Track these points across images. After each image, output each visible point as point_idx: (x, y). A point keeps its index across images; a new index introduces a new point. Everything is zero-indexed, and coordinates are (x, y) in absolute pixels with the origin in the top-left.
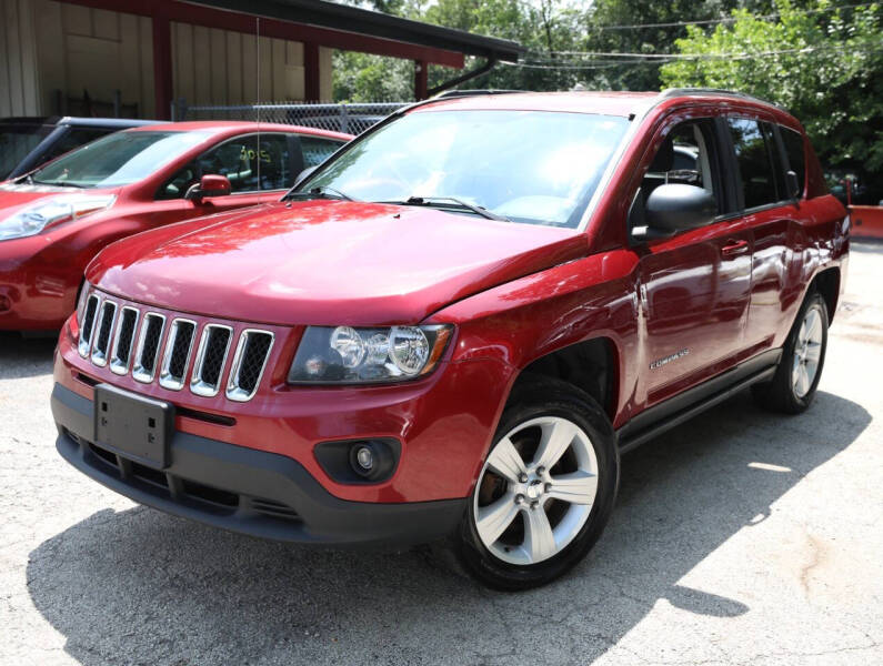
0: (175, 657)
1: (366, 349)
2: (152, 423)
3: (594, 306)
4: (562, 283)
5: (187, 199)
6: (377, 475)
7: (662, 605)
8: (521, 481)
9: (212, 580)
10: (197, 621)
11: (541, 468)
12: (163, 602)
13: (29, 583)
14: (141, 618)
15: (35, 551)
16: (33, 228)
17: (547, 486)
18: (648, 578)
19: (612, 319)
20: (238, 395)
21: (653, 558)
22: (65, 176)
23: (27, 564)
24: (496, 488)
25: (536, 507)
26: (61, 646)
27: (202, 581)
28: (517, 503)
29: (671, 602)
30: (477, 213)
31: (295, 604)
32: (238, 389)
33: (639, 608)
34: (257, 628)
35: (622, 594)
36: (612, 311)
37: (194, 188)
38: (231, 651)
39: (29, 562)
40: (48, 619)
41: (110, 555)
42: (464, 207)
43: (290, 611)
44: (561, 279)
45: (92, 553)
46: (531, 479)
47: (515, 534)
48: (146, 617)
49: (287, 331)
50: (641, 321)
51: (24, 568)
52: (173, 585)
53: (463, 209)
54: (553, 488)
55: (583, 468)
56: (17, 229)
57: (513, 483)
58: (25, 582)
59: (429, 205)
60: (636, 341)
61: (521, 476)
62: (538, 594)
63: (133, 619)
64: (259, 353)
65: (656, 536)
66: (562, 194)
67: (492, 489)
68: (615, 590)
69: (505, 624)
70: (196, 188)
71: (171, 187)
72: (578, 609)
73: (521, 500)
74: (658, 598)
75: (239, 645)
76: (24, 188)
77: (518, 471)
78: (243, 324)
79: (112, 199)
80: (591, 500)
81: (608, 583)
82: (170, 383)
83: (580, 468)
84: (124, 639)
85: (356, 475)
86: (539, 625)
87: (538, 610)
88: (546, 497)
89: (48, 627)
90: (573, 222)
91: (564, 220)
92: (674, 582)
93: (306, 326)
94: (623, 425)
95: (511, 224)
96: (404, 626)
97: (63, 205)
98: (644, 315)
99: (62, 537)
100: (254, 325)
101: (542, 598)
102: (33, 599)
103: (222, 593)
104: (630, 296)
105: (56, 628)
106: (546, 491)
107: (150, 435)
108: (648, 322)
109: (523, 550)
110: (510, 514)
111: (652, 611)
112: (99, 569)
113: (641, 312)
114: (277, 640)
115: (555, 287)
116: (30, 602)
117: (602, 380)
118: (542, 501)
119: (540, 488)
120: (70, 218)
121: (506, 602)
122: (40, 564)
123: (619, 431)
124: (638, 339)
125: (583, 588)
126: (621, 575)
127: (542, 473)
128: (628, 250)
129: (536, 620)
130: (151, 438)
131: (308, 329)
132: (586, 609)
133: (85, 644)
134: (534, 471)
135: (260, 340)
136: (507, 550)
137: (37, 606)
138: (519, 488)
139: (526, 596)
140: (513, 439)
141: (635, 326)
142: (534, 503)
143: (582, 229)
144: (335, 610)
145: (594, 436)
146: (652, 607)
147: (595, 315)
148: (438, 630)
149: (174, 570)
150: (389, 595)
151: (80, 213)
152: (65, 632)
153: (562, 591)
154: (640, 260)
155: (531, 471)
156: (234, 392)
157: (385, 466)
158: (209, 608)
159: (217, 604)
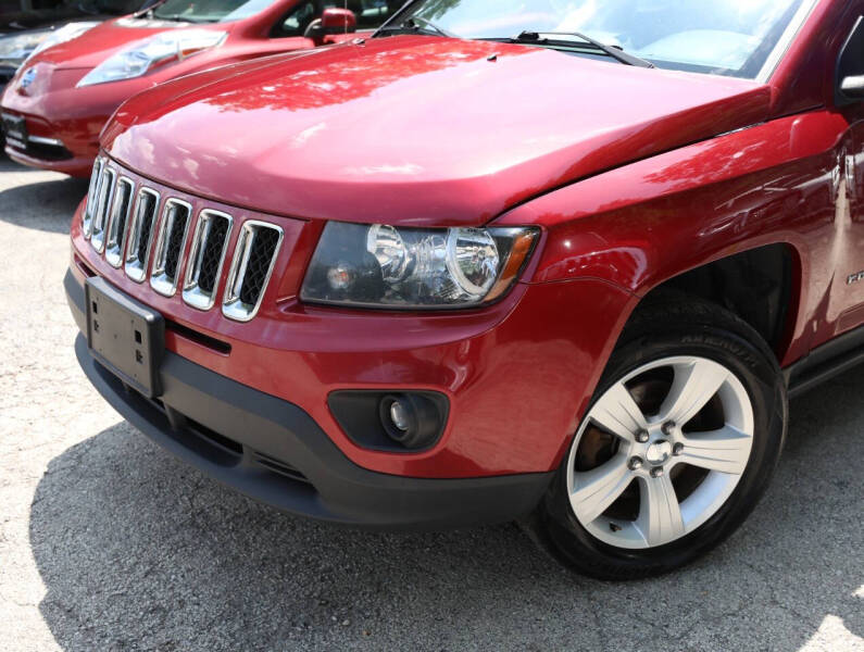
0: (162, 636)
1: (413, 256)
2: (138, 337)
3: (778, 186)
4: (738, 155)
5: (307, 37)
6: (414, 440)
7: (832, 625)
8: (638, 440)
9: (240, 521)
10: (205, 581)
11: (670, 424)
12: (173, 550)
13: (34, 503)
14: (142, 569)
15: (57, 458)
16: (137, 68)
17: (677, 447)
18: (814, 577)
19: (806, 203)
20: (237, 312)
21: (826, 546)
22: (190, 10)
23: (41, 476)
24: (602, 449)
25: (659, 474)
26: (37, 603)
27: (228, 522)
28: (631, 468)
29: (845, 623)
30: (609, 54)
31: (331, 570)
32: (239, 302)
33: (796, 629)
34: (274, 601)
35: (774, 602)
36: (806, 194)
37: (315, 24)
38: (232, 635)
39: (46, 473)
40: (36, 558)
41: (134, 473)
42: (593, 45)
43: (322, 580)
44: (738, 148)
45: (117, 468)
46: (656, 438)
47: (628, 507)
48: (148, 568)
49: (299, 226)
50: (842, 203)
51: (37, 481)
52: (193, 524)
53: (590, 48)
54: (685, 450)
55: (731, 425)
56: (123, 70)
57: (627, 442)
58: (31, 500)
59: (545, 42)
60: (831, 234)
61: (639, 434)
62: (654, 588)
63: (132, 570)
64: (265, 253)
65: (832, 508)
66: (748, 31)
67: (596, 449)
68: (763, 593)
69: (599, 632)
70: (318, 24)
71: (292, 22)
72: (706, 619)
73: (638, 465)
74: (827, 613)
75: (246, 626)
76: (142, 23)
77: (635, 428)
78: (245, 214)
79: (222, 35)
80: (741, 467)
81: (754, 579)
82: (163, 286)
83: (726, 424)
84: (111, 601)
85: (387, 438)
86: (647, 639)
87: (649, 615)
88: (674, 461)
89: (33, 570)
90: (750, 70)
91: (737, 66)
92: (854, 589)
93: (326, 221)
94: (799, 359)
95: (658, 71)
96: (461, 621)
97: (169, 43)
98: (848, 196)
99: (92, 442)
100: (259, 215)
101: (657, 596)
102: (31, 528)
103: (247, 544)
104: (828, 176)
105: (41, 573)
106: (674, 453)
107: (138, 352)
108: (852, 205)
109: (636, 528)
110: (622, 481)
111: (816, 636)
112: (117, 492)
113: (842, 192)
114: (294, 625)
115: (726, 161)
116: (25, 531)
117: (773, 299)
118: (668, 467)
119: (667, 448)
120: (175, 59)
121: (606, 594)
122: (56, 477)
123: (791, 369)
124: (834, 231)
125: (718, 585)
126: (776, 569)
127: (670, 430)
128: (832, 112)
129: (645, 631)
130: (139, 357)
131: (330, 225)
132: (717, 621)
133: (65, 602)
134: (659, 426)
135: (266, 236)
136: (613, 528)
137: (32, 536)
138: (635, 449)
139: (636, 590)
140: (629, 385)
141: (832, 213)
142: (656, 468)
143: (761, 80)
144: (379, 584)
145: (752, 384)
146: (816, 628)
147: (782, 198)
148: (507, 633)
149: (200, 502)
150: (453, 568)
151: (186, 52)
152: (48, 581)
153: (687, 586)
154: (849, 128)
155: (655, 426)
156: (233, 306)
157: (425, 428)
158: (224, 565)
159: (236, 558)
